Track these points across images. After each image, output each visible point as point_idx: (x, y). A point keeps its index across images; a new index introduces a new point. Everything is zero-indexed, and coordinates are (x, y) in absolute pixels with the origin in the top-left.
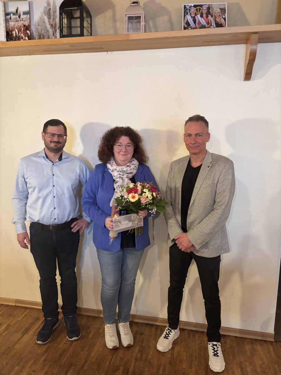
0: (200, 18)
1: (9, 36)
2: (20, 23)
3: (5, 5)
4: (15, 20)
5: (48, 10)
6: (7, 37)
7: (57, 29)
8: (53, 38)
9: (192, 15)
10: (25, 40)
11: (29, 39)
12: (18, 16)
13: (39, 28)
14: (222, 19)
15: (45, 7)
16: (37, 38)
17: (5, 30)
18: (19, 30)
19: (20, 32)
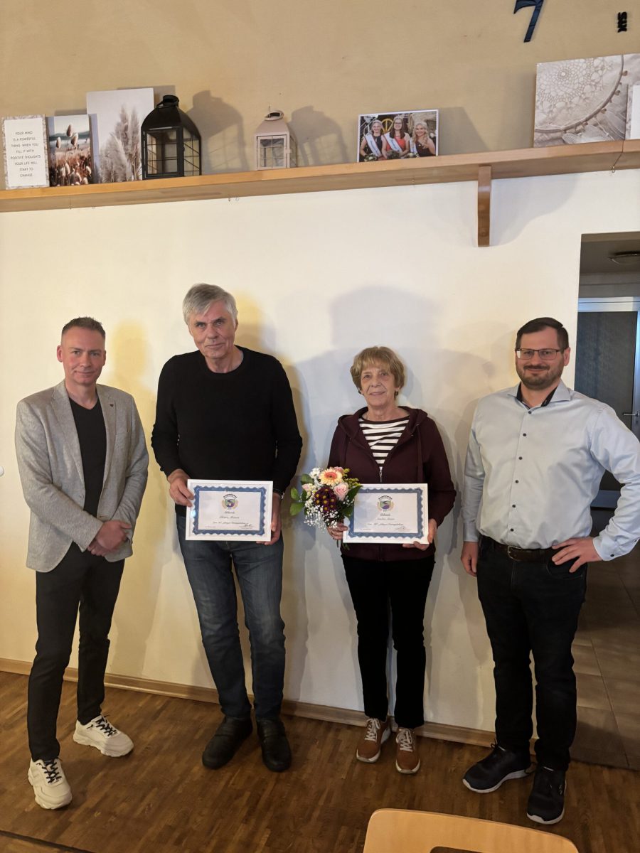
0: (389, 139)
1: (55, 177)
2: (75, 154)
3: (48, 122)
4: (66, 149)
5: (123, 128)
6: (50, 179)
7: (139, 162)
8: (133, 178)
9: (375, 135)
11: (91, 182)
12: (70, 142)
13: (108, 161)
14: (430, 139)
15: (119, 124)
16: (103, 180)
17: (47, 166)
18: (73, 166)
19: (74, 170)
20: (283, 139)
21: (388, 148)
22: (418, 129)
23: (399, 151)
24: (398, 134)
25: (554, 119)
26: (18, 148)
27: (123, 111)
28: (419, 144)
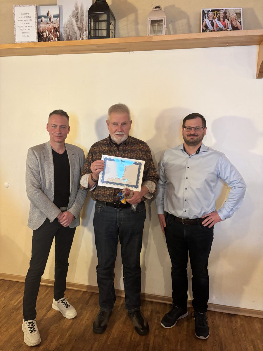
0: (217, 22)
1: (40, 37)
2: (51, 26)
3: (37, 9)
4: (46, 23)
5: (76, 12)
6: (38, 38)
7: (84, 31)
8: (80, 39)
9: (210, 19)
10: (55, 41)
11: (58, 40)
12: (48, 19)
13: (68, 30)
14: (238, 22)
15: (74, 11)
16: (65, 39)
17: (37, 31)
18: (50, 32)
19: (50, 34)
20: (162, 20)
21: (217, 26)
22: (232, 17)
23: (222, 28)
24: (222, 19)
26: (21, 22)
27: (76, 4)
28: (233, 24)
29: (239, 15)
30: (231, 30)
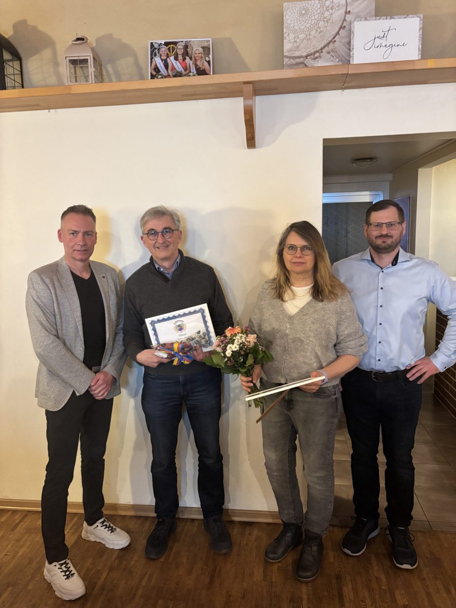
0: (174, 61)
14: (205, 62)
20: (87, 59)
21: (173, 68)
22: (196, 54)
23: (181, 71)
24: (180, 57)
25: (298, 47)
28: (197, 65)
29: (206, 49)
30: (194, 75)
